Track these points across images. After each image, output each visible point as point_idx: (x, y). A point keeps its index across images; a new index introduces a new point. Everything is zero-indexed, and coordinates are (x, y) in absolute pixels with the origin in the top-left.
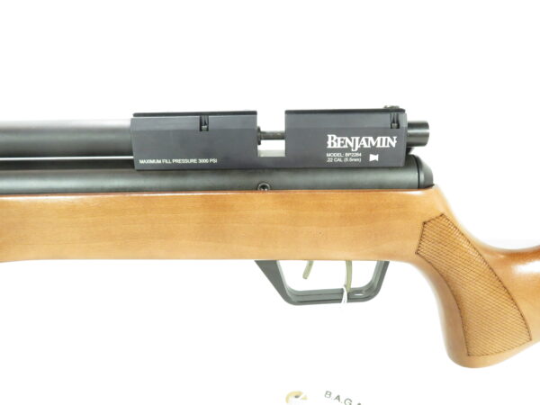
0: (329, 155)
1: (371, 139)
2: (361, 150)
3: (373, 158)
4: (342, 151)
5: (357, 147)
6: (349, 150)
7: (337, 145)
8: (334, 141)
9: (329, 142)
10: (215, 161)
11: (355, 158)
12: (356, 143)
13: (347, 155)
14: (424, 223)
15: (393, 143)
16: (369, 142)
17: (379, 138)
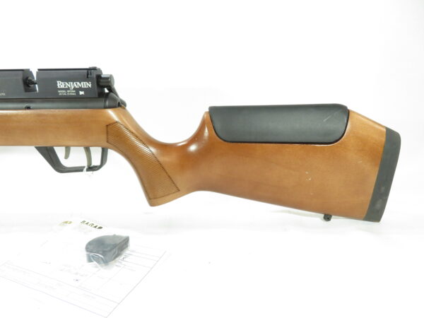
0: (59, 91)
1: (78, 83)
2: (75, 89)
3: (82, 93)
4: (66, 89)
5: (73, 87)
6: (68, 89)
7: (63, 86)
8: (60, 84)
9: (58, 85)
10: (4, 94)
11: (73, 93)
12: (72, 85)
13: (68, 91)
14: (107, 126)
15: (90, 86)
16: (78, 85)
17: (82, 83)
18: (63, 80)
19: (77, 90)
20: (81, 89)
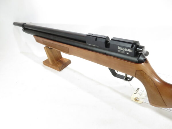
0: (118, 50)
1: (127, 49)
3: (127, 53)
7: (120, 49)
9: (118, 48)
10: (98, 46)
13: (122, 51)
14: (136, 71)
15: (132, 52)
16: (126, 50)
17: (128, 50)
18: (121, 46)
19: (126, 52)
20: (127, 52)
